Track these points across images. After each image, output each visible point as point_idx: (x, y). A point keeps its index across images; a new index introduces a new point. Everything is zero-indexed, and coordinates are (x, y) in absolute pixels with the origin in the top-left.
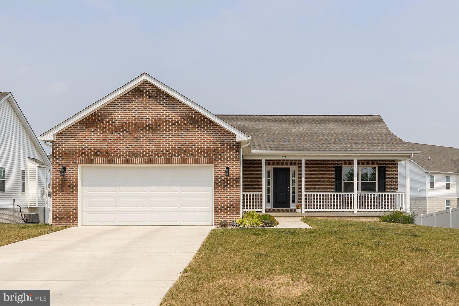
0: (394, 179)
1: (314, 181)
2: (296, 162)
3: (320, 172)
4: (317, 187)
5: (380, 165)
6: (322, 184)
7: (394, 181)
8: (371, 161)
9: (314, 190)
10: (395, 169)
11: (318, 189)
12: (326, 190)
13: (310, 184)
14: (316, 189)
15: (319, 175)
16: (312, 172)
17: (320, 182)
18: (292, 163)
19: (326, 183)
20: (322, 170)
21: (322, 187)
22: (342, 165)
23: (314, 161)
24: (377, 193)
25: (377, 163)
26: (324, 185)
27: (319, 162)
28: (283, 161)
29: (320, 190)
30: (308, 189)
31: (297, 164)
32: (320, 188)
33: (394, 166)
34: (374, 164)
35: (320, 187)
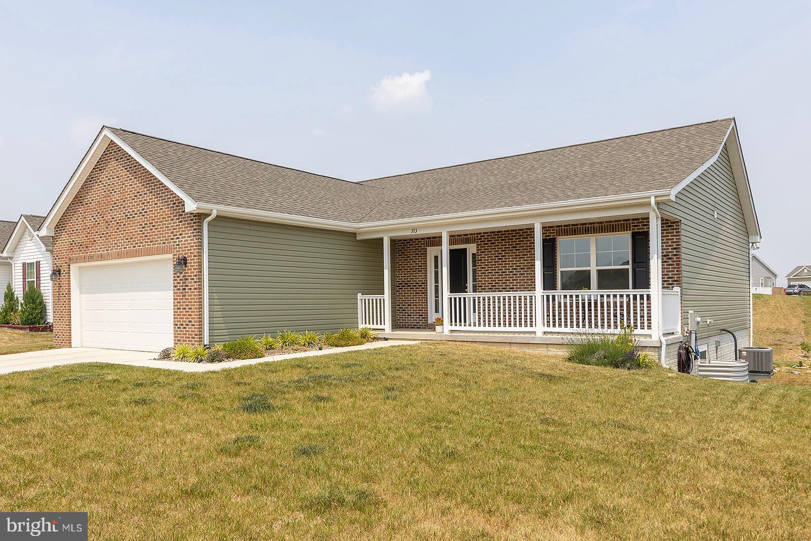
0: (670, 258)
1: (504, 271)
2: (472, 237)
3: (514, 253)
4: (509, 283)
5: (636, 231)
6: (518, 277)
7: (670, 265)
8: (614, 223)
9: (504, 288)
10: (671, 236)
11: (511, 287)
12: (526, 288)
13: (497, 278)
14: (508, 286)
15: (512, 258)
16: (501, 254)
17: (515, 273)
18: (466, 239)
19: (526, 275)
20: (519, 250)
21: (518, 283)
22: (554, 236)
23: (503, 233)
24: (631, 292)
25: (630, 226)
26: (522, 278)
27: (513, 234)
28: (452, 238)
29: (515, 289)
30: (494, 286)
31: (475, 241)
32: (515, 284)
33: (668, 230)
34: (621, 228)
35: (515, 282)
